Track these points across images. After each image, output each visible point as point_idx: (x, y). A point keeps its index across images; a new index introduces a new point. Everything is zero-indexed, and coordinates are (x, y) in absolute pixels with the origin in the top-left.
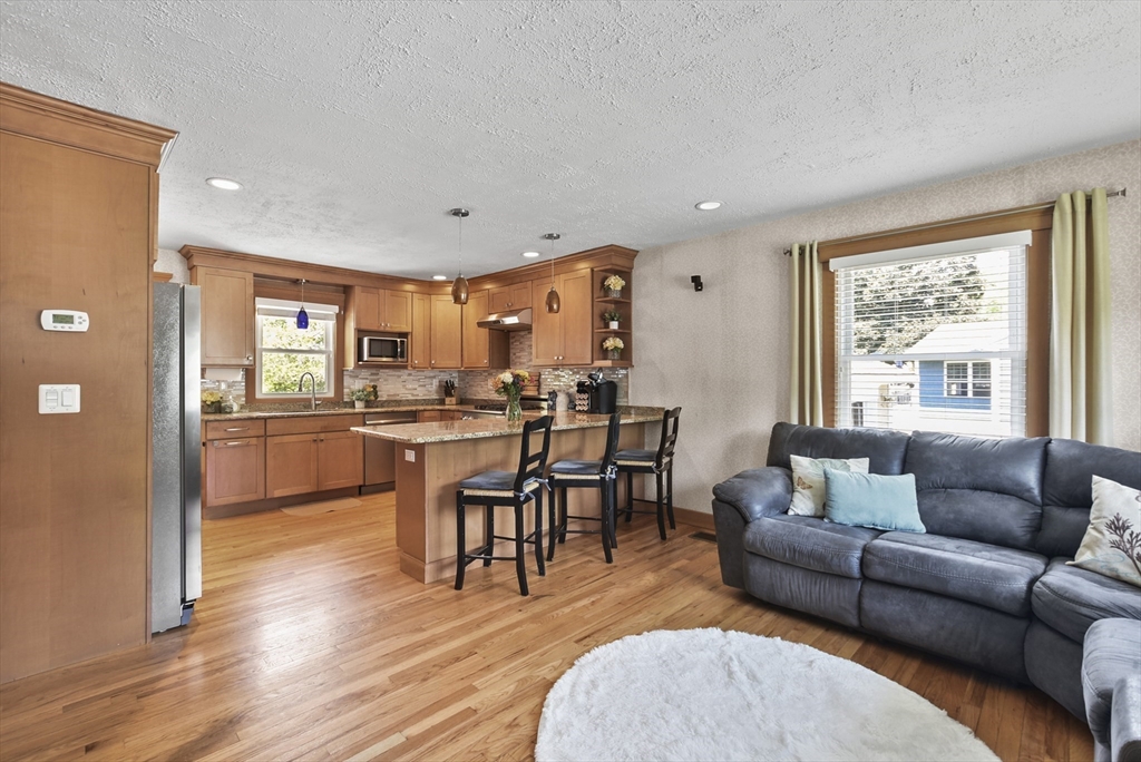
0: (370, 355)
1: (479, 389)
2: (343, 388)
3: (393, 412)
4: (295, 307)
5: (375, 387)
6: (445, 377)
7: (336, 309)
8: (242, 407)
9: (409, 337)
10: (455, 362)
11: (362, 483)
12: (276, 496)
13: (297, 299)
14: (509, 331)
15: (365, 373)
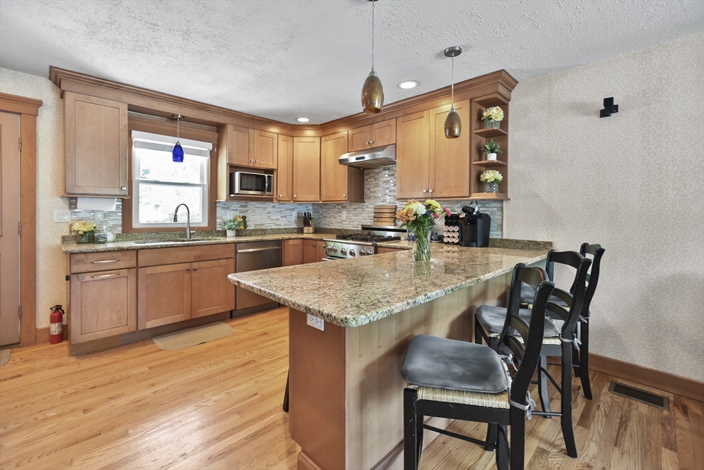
0: (241, 189)
1: (333, 220)
2: (216, 218)
3: (262, 241)
4: (171, 142)
5: (244, 218)
6: (303, 210)
7: (209, 146)
8: (118, 236)
9: (275, 173)
10: (313, 197)
11: (233, 308)
12: (148, 327)
13: (174, 135)
14: (364, 169)
15: (235, 205)
